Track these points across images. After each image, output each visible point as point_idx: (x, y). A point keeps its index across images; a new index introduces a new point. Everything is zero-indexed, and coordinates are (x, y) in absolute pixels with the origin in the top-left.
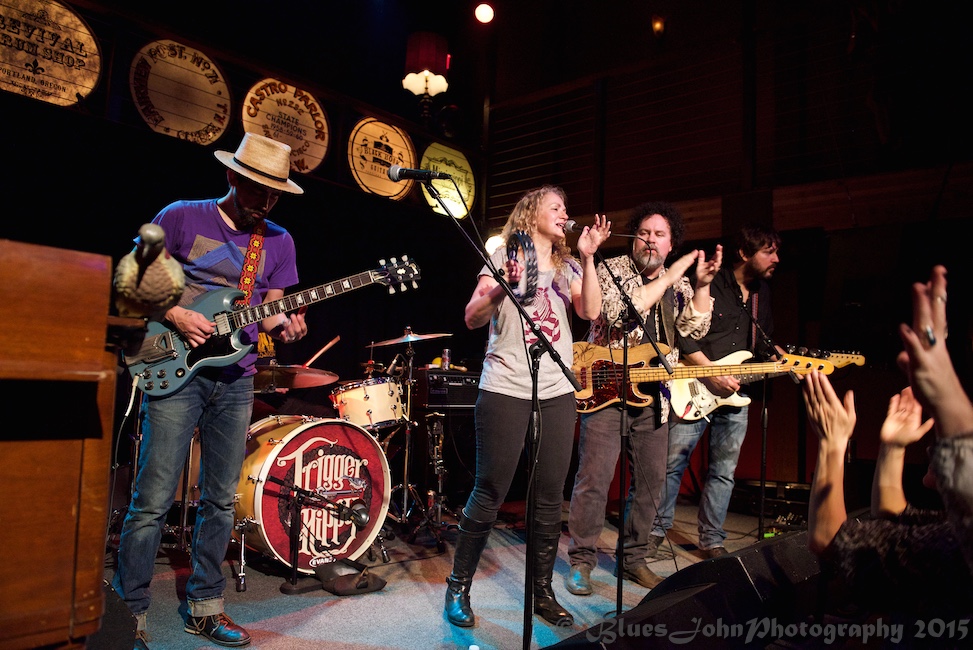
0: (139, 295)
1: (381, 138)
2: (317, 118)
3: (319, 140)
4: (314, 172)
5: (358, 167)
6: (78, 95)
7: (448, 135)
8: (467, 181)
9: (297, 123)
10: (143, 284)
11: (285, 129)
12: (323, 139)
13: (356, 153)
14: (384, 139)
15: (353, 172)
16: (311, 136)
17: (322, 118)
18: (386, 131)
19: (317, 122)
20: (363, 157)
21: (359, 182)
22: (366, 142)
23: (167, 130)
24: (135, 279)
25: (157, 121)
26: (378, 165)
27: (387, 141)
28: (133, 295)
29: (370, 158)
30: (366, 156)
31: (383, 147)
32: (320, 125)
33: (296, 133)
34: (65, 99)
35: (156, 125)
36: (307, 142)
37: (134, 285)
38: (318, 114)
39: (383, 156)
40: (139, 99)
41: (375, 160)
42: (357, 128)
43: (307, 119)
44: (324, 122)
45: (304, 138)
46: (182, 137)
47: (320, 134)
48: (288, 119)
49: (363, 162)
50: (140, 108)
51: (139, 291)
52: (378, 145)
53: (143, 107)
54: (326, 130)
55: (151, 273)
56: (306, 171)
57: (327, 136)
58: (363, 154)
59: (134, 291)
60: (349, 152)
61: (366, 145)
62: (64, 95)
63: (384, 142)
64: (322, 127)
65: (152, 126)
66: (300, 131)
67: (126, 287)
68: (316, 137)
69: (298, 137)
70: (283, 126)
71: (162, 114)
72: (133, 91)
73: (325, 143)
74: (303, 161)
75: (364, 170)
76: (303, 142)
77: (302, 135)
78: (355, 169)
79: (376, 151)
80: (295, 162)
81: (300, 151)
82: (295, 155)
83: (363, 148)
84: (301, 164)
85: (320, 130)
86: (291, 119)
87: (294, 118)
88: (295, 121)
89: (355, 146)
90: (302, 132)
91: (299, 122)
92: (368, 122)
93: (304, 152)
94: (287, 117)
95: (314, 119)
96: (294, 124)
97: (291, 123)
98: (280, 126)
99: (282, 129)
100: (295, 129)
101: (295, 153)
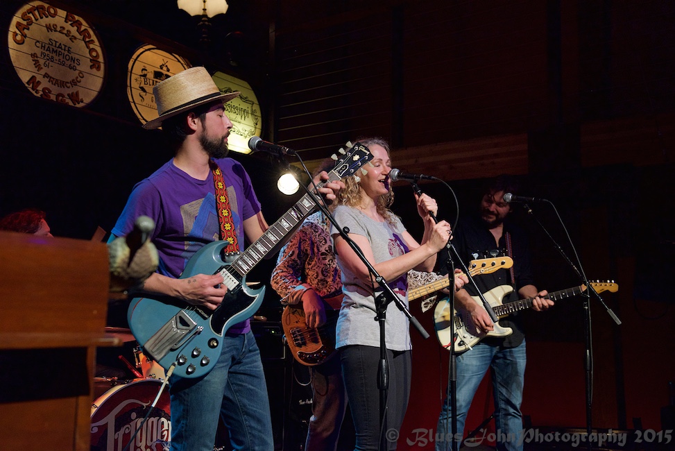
0: (128, 273)
1: (161, 67)
2: (92, 46)
3: (94, 70)
4: (89, 106)
7: (233, 64)
8: (253, 113)
9: (69, 51)
10: (133, 265)
11: (56, 58)
12: (98, 69)
13: (135, 84)
14: (165, 68)
15: (132, 105)
16: (85, 66)
17: (96, 46)
18: (166, 60)
19: (91, 50)
20: (142, 89)
22: (145, 72)
24: (127, 260)
27: (168, 70)
28: (123, 274)
29: (149, 89)
30: (146, 88)
32: (94, 54)
33: (68, 63)
36: (81, 72)
37: (125, 266)
38: (92, 42)
42: (134, 56)
44: (99, 50)
45: (78, 67)
47: (95, 64)
48: (60, 47)
49: (143, 94)
51: (129, 270)
52: (158, 75)
54: (101, 59)
55: (139, 255)
56: (81, 105)
58: (142, 85)
59: (125, 270)
61: (145, 76)
63: (165, 72)
64: (97, 56)
66: (73, 60)
67: (118, 267)
68: (91, 67)
69: (70, 67)
70: (54, 55)
73: (101, 73)
74: (77, 93)
75: (144, 103)
76: (77, 72)
77: (76, 65)
78: (134, 102)
79: (156, 82)
80: (68, 95)
81: (74, 83)
82: (68, 88)
83: (142, 78)
84: (75, 97)
85: (95, 59)
86: (63, 47)
87: (65, 46)
88: (67, 49)
89: (134, 77)
90: (76, 61)
91: (71, 50)
92: (146, 50)
93: (78, 84)
94: (58, 44)
95: (88, 47)
96: (66, 53)
97: (63, 51)
98: (51, 55)
99: (52, 57)
100: (67, 57)
101: (68, 85)
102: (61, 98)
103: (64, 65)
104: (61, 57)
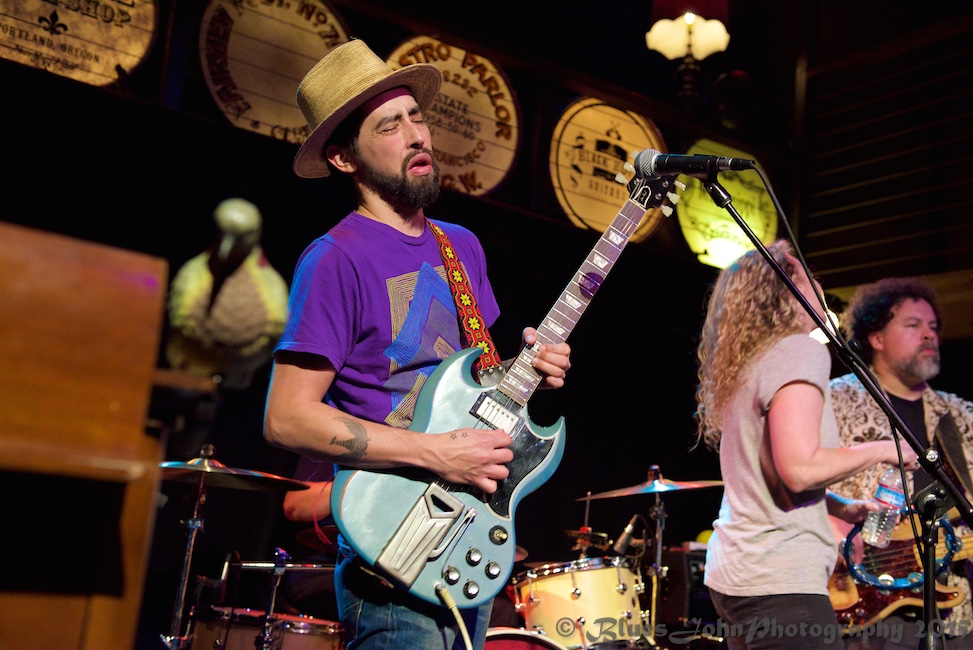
0: (208, 332)
1: (608, 134)
2: (500, 102)
3: (502, 138)
4: (492, 193)
5: (567, 183)
6: (119, 68)
7: (728, 125)
8: (762, 207)
9: (465, 110)
10: (219, 313)
11: (445, 120)
12: (508, 136)
13: (564, 161)
14: (614, 135)
15: (559, 193)
16: (488, 132)
17: (508, 102)
18: (616, 122)
19: (499, 109)
20: (576, 168)
21: (567, 210)
22: (581, 142)
23: (256, 124)
24: (205, 301)
25: (239, 109)
26: (601, 181)
27: (619, 138)
28: (199, 333)
29: (587, 167)
30: (582, 166)
31: (611, 150)
32: (503, 114)
33: (463, 128)
34: (98, 74)
35: (238, 116)
36: (480, 143)
37: (201, 313)
38: (501, 96)
39: (611, 163)
40: (213, 73)
41: (598, 172)
42: (566, 117)
43: (482, 104)
44: (511, 107)
45: (477, 135)
46: (279, 136)
47: (503, 128)
48: (451, 104)
49: (576, 175)
50: (214, 89)
51: (211, 325)
52: (602, 146)
53: (219, 87)
54: (513, 122)
55: (232, 290)
56: (478, 192)
57: (514, 133)
58: (576, 162)
59: (200, 323)
60: (553, 158)
61: (581, 147)
62: (96, 68)
63: (613, 140)
64: (508, 118)
65: (231, 118)
66: (469, 123)
67: (188, 317)
68: (498, 134)
69: (466, 135)
70: (442, 116)
71: (249, 99)
72: (204, 62)
73: (512, 143)
74: (473, 175)
75: (577, 190)
76: (475, 142)
77: (474, 131)
78: (561, 188)
79: (599, 157)
80: (460, 177)
81: (470, 158)
82: (460, 165)
83: (577, 151)
84: (469, 180)
85: (504, 122)
86: (457, 104)
87: (460, 103)
88: (462, 107)
89: (563, 148)
90: (474, 126)
91: (469, 109)
92: (586, 107)
93: (476, 160)
94: (449, 101)
95: (494, 104)
96: (460, 113)
97: (456, 111)
98: (437, 116)
99: (440, 121)
100: (462, 120)
101: (462, 162)
102: (448, 182)
103: (455, 131)
104: (452, 120)
